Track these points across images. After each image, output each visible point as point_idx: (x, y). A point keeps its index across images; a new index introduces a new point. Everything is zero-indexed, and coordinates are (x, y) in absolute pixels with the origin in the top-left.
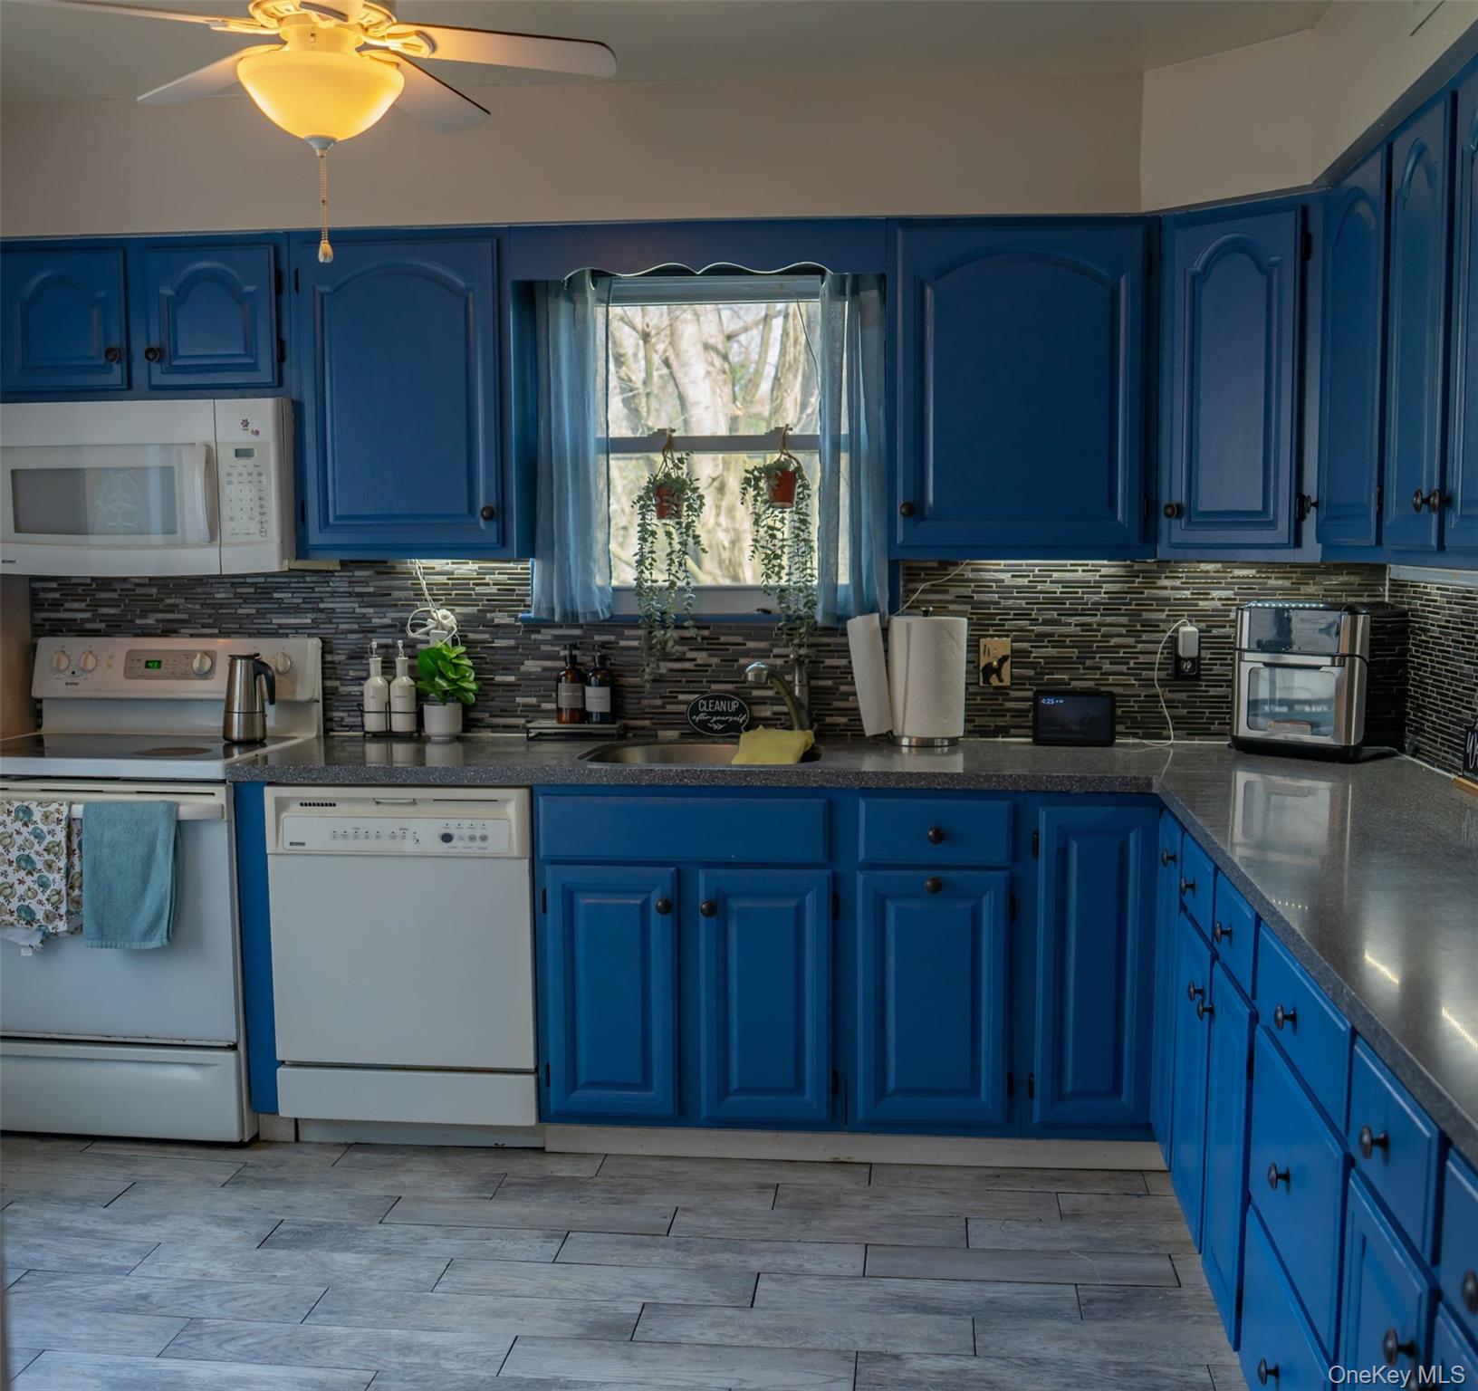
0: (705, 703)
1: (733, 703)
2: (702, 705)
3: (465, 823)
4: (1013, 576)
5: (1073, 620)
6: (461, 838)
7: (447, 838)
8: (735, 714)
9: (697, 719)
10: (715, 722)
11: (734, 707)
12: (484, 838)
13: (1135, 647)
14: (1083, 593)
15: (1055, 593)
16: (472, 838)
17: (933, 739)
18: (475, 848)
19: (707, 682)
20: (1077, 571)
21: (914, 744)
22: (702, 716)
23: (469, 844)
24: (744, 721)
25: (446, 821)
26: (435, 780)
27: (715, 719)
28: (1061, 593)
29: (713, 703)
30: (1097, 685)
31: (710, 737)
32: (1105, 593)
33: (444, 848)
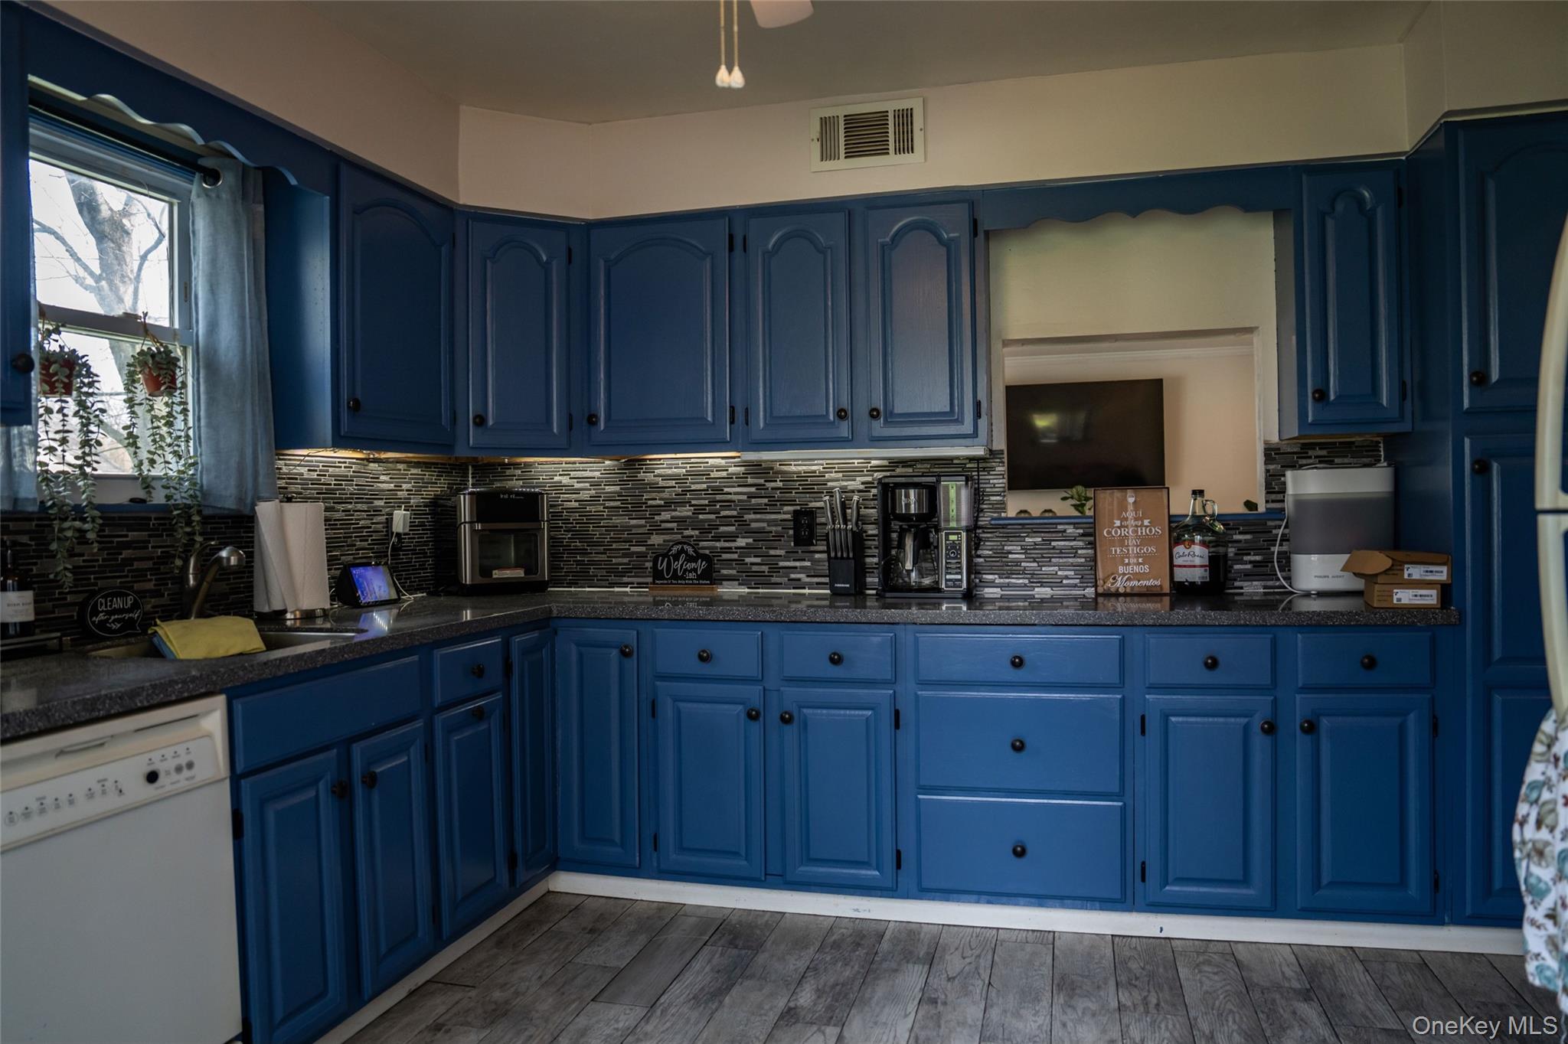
0: (103, 601)
1: (129, 598)
2: (101, 604)
3: (169, 752)
4: (309, 470)
5: (341, 507)
6: (168, 773)
7: (152, 777)
8: (130, 611)
9: (96, 619)
10: (113, 622)
11: (129, 603)
12: (190, 765)
13: (370, 527)
14: (346, 485)
15: (330, 484)
16: (179, 769)
17: (314, 610)
18: (182, 780)
19: (95, 578)
20: (341, 467)
21: (298, 616)
22: (101, 617)
23: (175, 777)
24: (138, 617)
25: (147, 756)
26: (141, 702)
27: (113, 618)
28: (335, 485)
29: (111, 601)
30: (354, 558)
31: (108, 639)
32: (356, 485)
33: (151, 791)
